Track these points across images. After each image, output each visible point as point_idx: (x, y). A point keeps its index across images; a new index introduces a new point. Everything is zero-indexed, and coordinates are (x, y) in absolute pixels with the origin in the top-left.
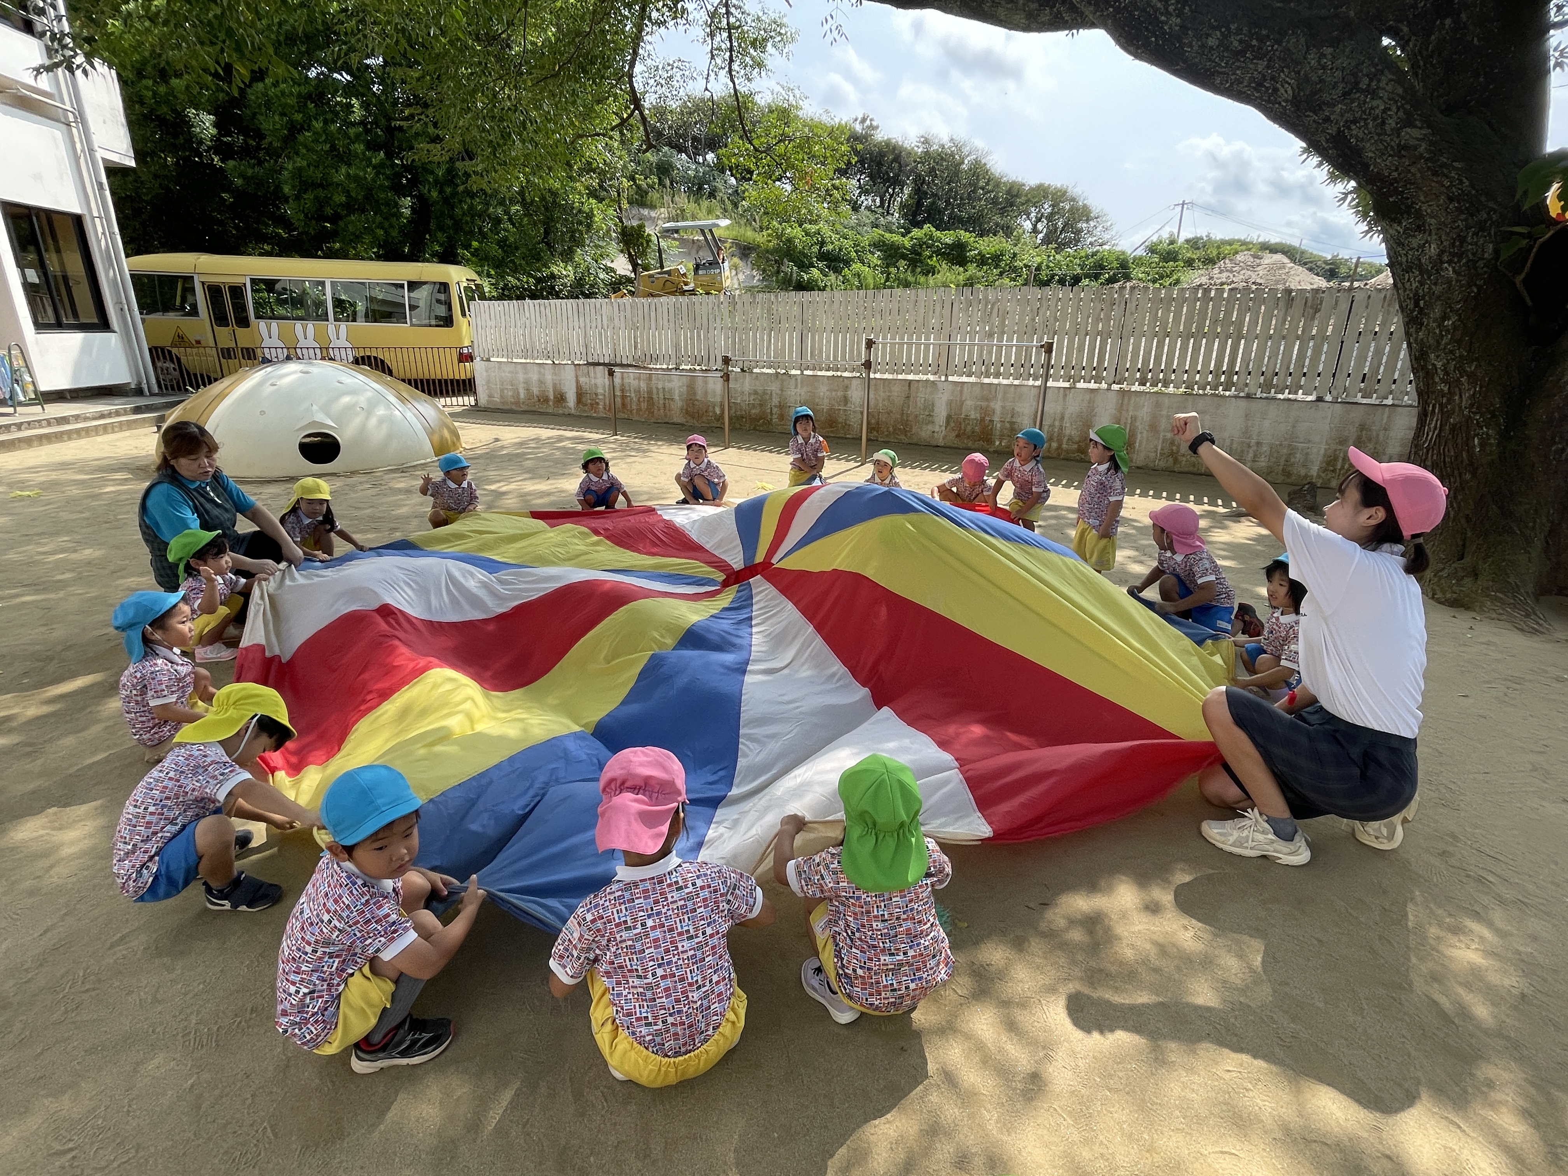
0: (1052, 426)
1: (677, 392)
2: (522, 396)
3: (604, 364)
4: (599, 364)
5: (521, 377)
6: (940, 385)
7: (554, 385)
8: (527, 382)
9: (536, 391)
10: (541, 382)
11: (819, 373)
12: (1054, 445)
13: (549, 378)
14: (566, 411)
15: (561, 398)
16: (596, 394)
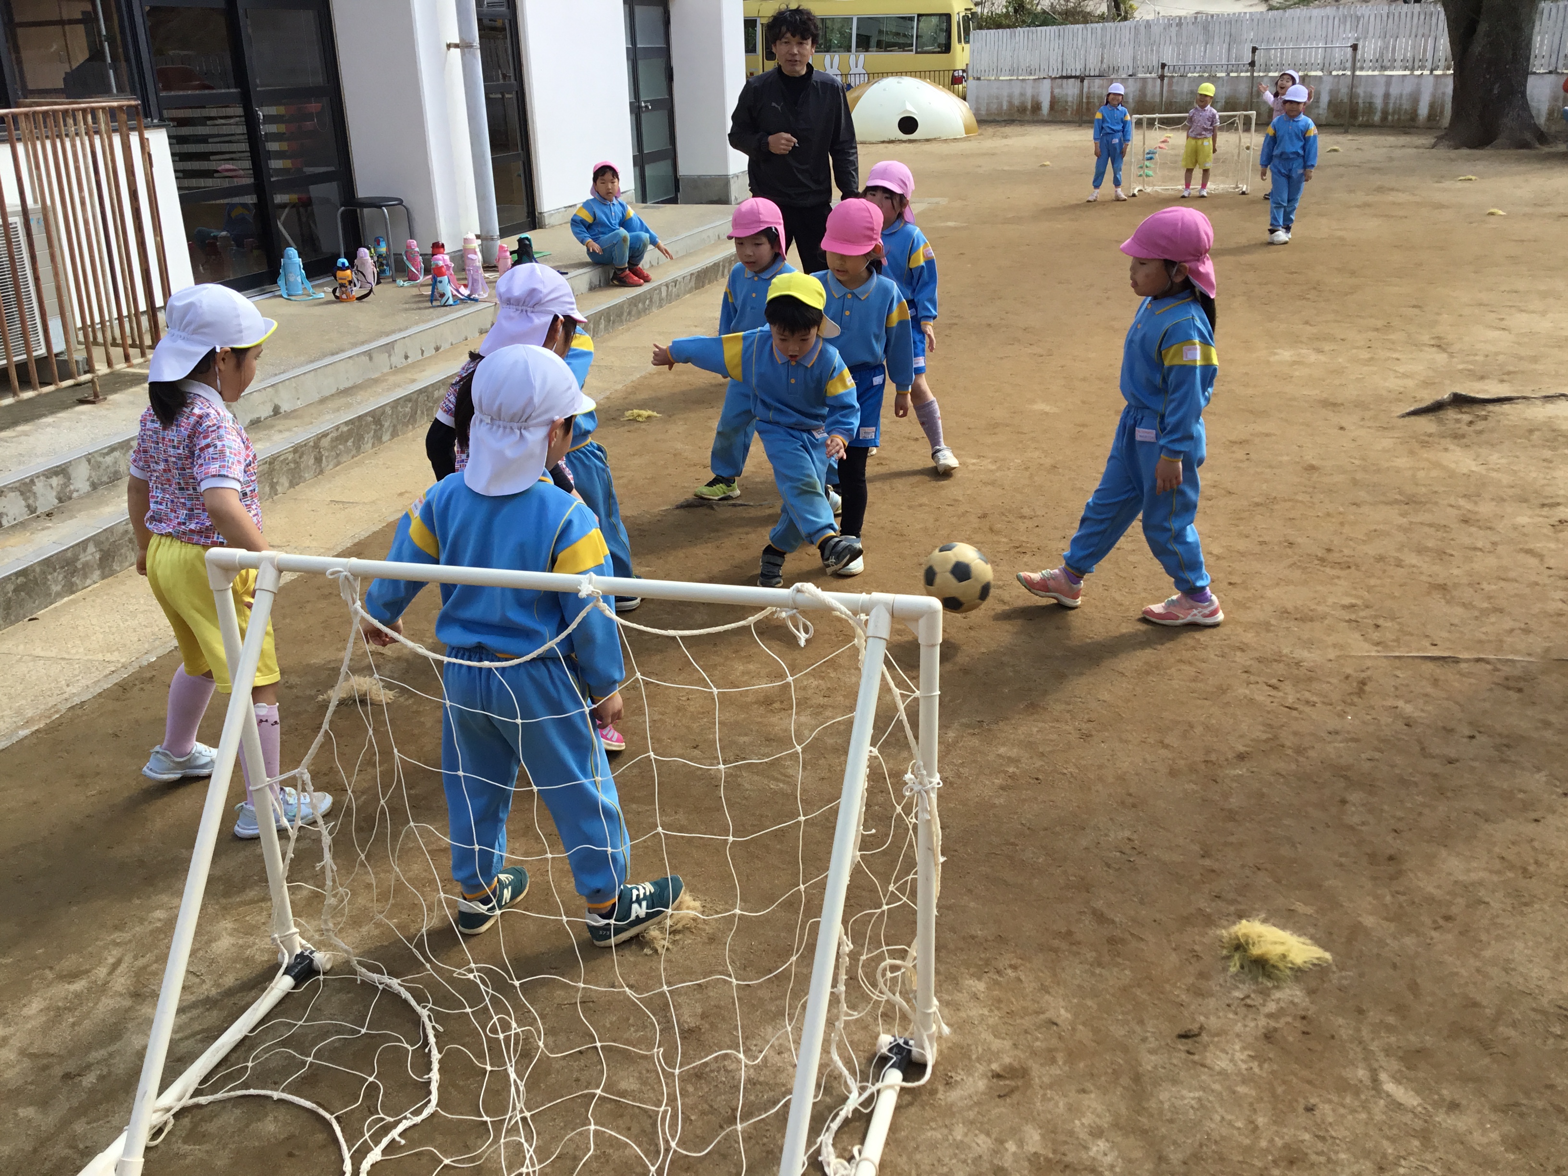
0: (1395, 103)
1: (1131, 96)
2: (1005, 107)
3: (1076, 77)
4: (1071, 77)
5: (1005, 93)
6: (1325, 79)
7: (1033, 97)
8: (1010, 96)
9: (1016, 102)
10: (1022, 95)
11: (1242, 74)
12: (1396, 117)
13: (1029, 92)
14: (1040, 118)
15: (1037, 107)
16: (1067, 102)
